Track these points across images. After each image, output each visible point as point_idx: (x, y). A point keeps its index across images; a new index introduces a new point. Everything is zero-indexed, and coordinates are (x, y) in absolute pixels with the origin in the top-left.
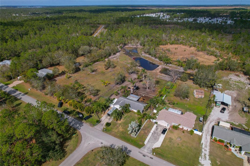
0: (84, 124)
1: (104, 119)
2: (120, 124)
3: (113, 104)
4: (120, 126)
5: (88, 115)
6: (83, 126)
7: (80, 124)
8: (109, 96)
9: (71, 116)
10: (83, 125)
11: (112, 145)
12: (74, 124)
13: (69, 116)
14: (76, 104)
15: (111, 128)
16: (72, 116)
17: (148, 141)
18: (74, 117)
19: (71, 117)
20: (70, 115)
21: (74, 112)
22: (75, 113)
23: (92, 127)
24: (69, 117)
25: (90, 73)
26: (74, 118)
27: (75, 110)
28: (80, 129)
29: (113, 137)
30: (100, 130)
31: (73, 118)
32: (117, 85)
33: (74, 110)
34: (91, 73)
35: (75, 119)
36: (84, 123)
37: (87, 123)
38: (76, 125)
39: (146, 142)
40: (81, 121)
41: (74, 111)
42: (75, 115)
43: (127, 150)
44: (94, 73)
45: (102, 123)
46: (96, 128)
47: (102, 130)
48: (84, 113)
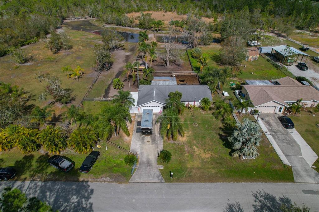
0: (92, 185)
1: (142, 148)
2: (189, 143)
3: (135, 104)
4: (195, 147)
5: (87, 152)
6: (95, 192)
7: (78, 192)
8: (103, 95)
9: (25, 179)
10: (92, 191)
11: (230, 207)
12: (56, 201)
13: (19, 183)
14: (31, 136)
15: (180, 163)
16: (32, 176)
17: (286, 155)
18: (39, 177)
19: (27, 183)
20: (23, 177)
21: (30, 162)
22: (34, 164)
23: (125, 182)
24: (21, 187)
25: (18, 64)
26: (46, 181)
27: (32, 157)
28: (91, 207)
29: (208, 185)
30: (156, 180)
31: (40, 184)
32: (102, 73)
33: (26, 158)
34: (23, 65)
35: (49, 184)
36: (89, 183)
37: (98, 178)
38: (67, 200)
39: (286, 161)
40: (78, 181)
41: (29, 158)
42: (42, 169)
43: (278, 202)
44: (29, 64)
45: (145, 160)
46: (137, 180)
47: (161, 177)
48: (70, 151)
